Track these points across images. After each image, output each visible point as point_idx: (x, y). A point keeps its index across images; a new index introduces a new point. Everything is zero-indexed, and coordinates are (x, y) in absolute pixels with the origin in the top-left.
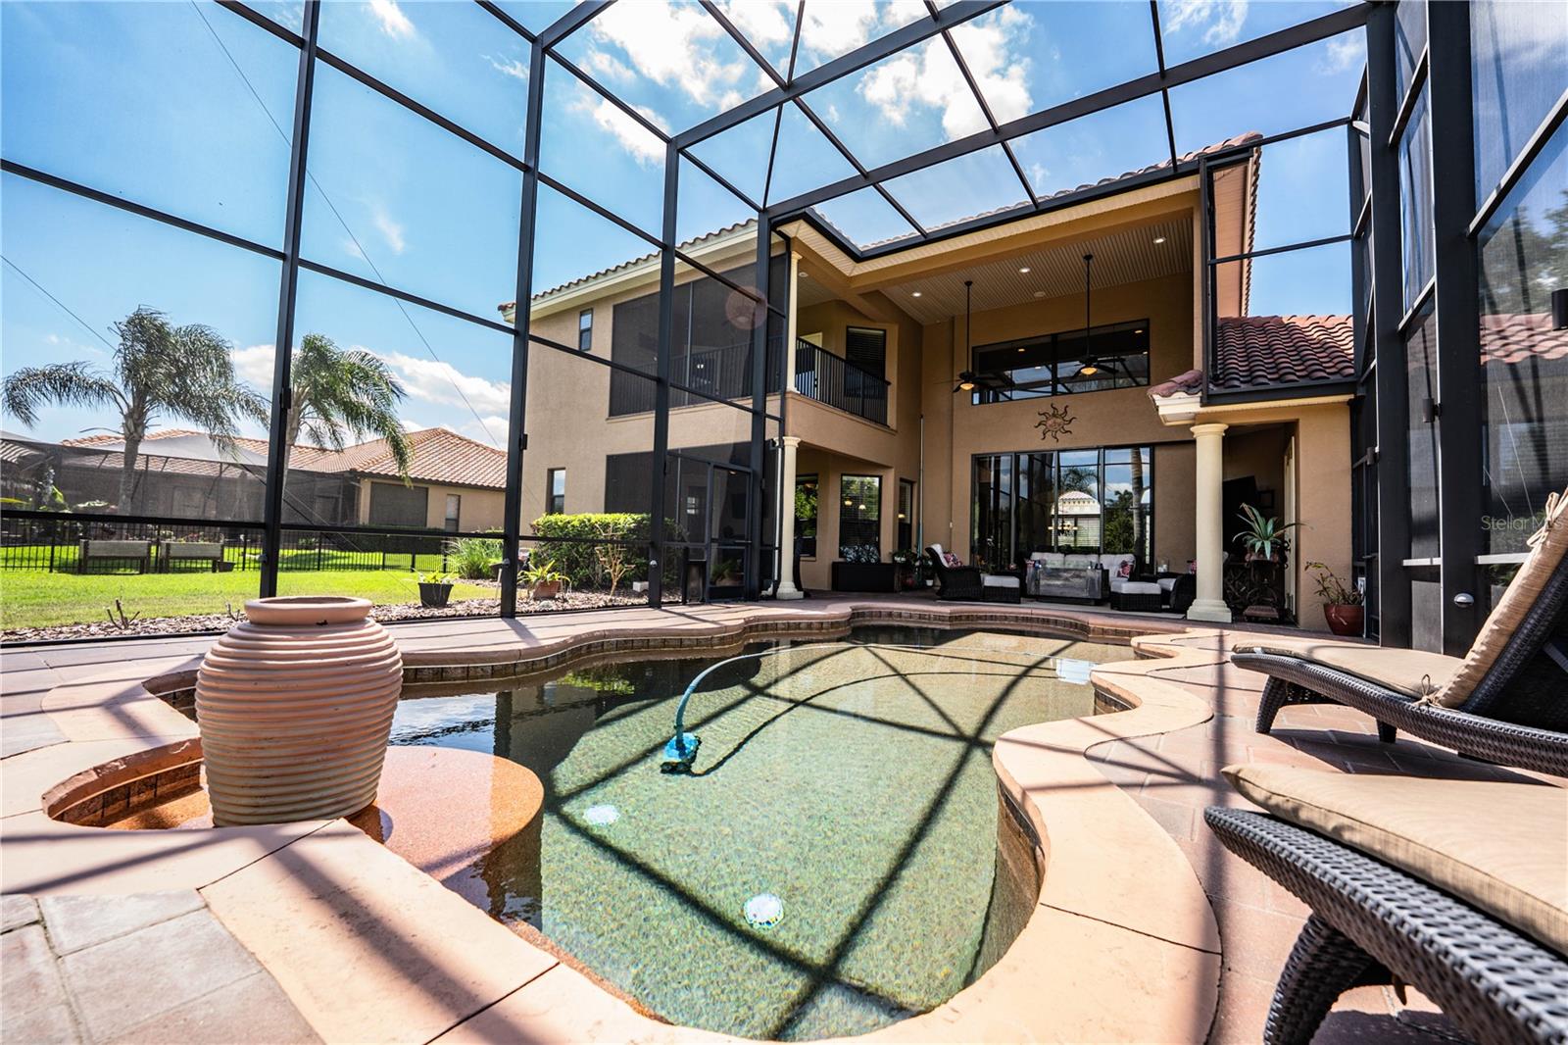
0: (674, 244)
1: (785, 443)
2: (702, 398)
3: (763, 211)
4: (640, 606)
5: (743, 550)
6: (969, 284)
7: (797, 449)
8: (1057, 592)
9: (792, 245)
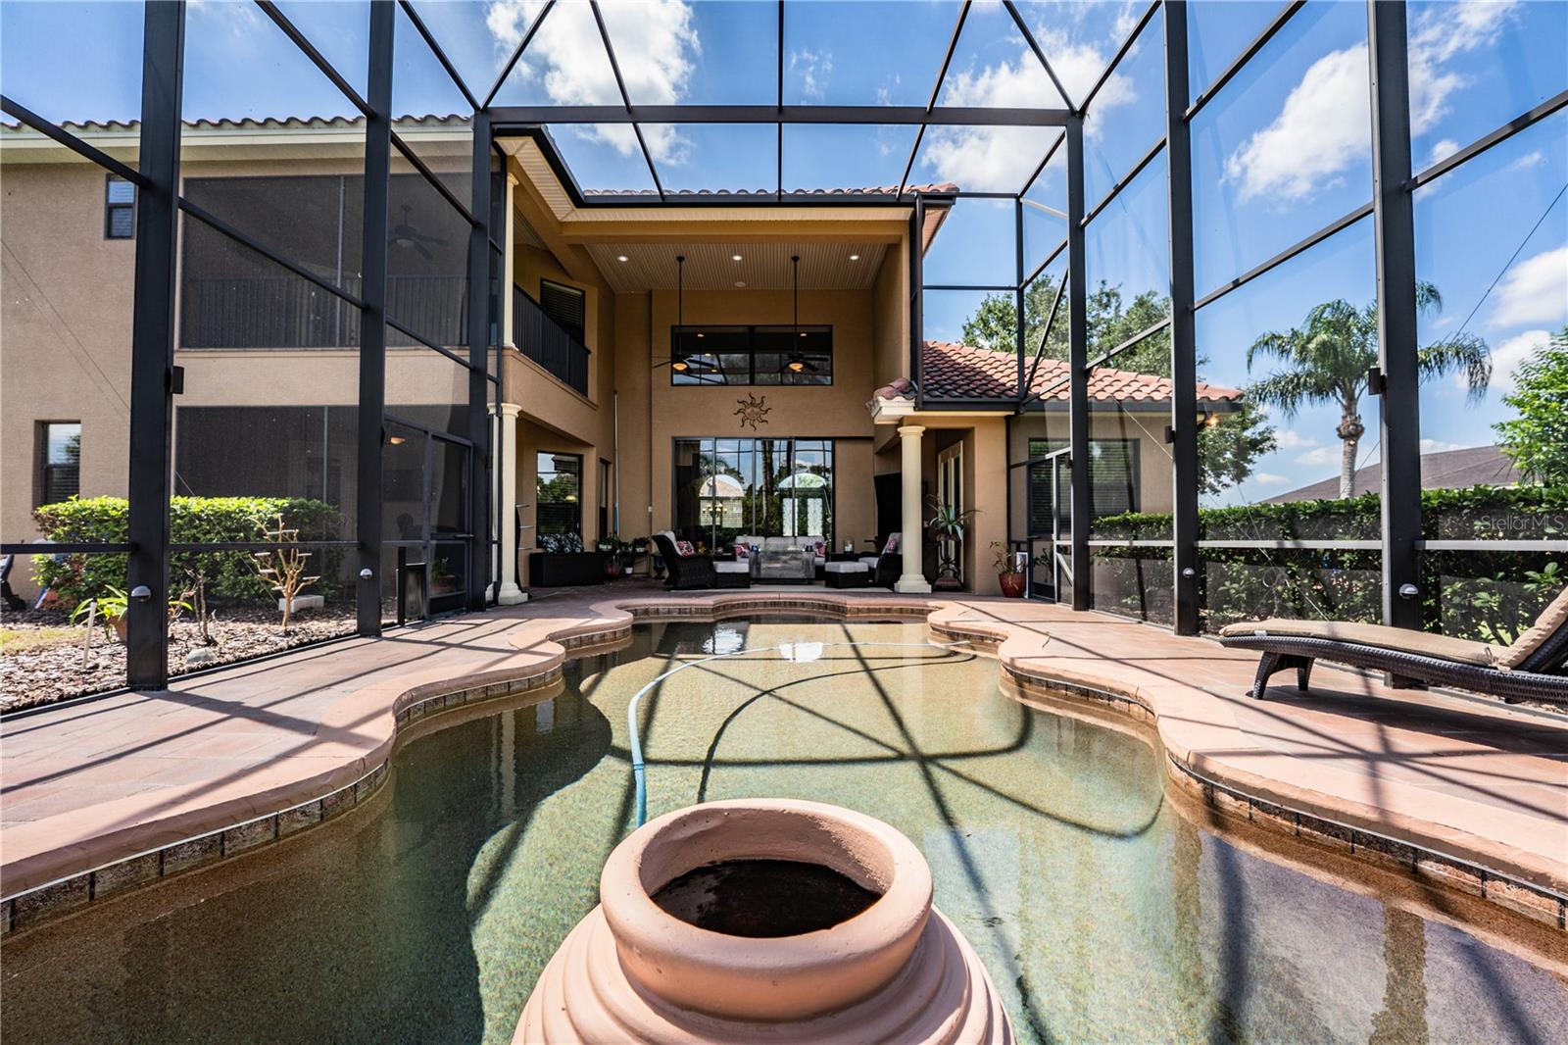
0: (389, 114)
1: (504, 411)
2: (414, 341)
3: (482, 112)
4: (347, 636)
5: (463, 545)
6: (680, 259)
7: (517, 419)
8: (777, 574)
9: (508, 164)
